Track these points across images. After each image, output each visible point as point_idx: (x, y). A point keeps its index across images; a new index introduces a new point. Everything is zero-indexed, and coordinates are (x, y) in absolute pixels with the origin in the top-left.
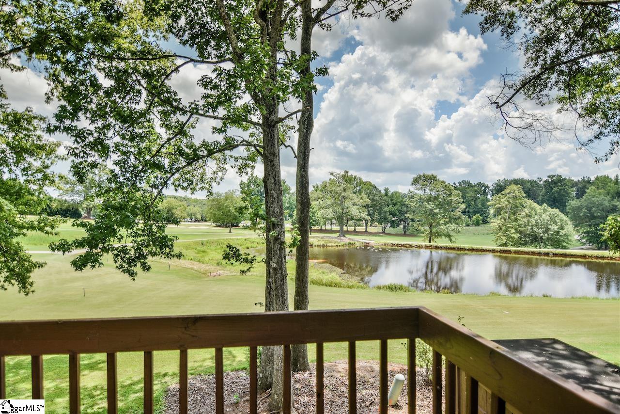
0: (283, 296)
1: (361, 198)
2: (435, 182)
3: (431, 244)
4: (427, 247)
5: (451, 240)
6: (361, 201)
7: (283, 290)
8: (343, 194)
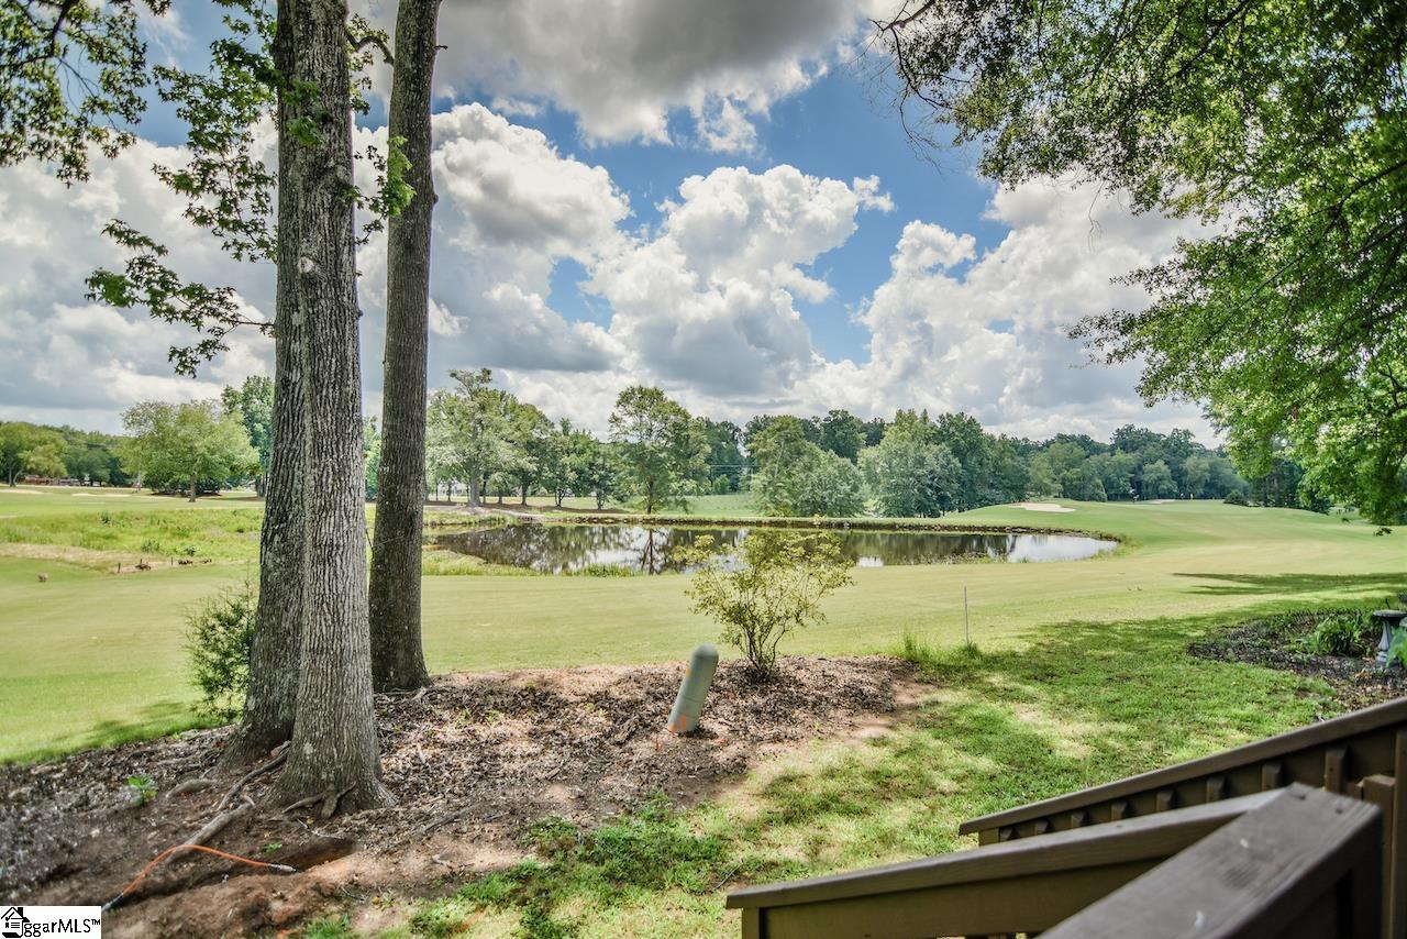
0: (342, 383)
1: (518, 428)
2: (661, 403)
3: (653, 515)
4: (646, 521)
5: (686, 510)
6: (518, 434)
7: (343, 359)
8: (478, 416)
